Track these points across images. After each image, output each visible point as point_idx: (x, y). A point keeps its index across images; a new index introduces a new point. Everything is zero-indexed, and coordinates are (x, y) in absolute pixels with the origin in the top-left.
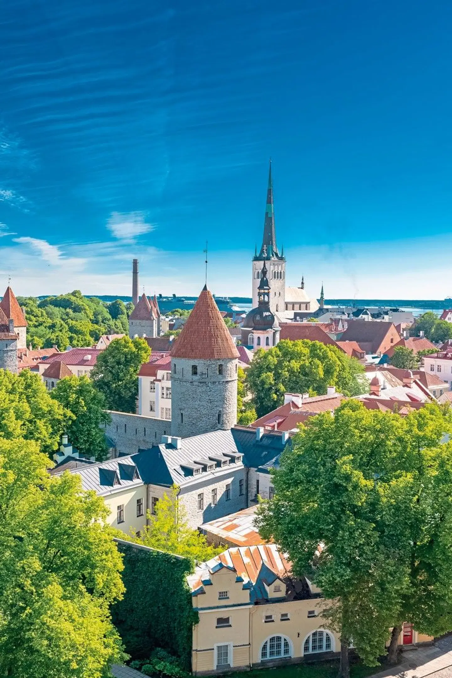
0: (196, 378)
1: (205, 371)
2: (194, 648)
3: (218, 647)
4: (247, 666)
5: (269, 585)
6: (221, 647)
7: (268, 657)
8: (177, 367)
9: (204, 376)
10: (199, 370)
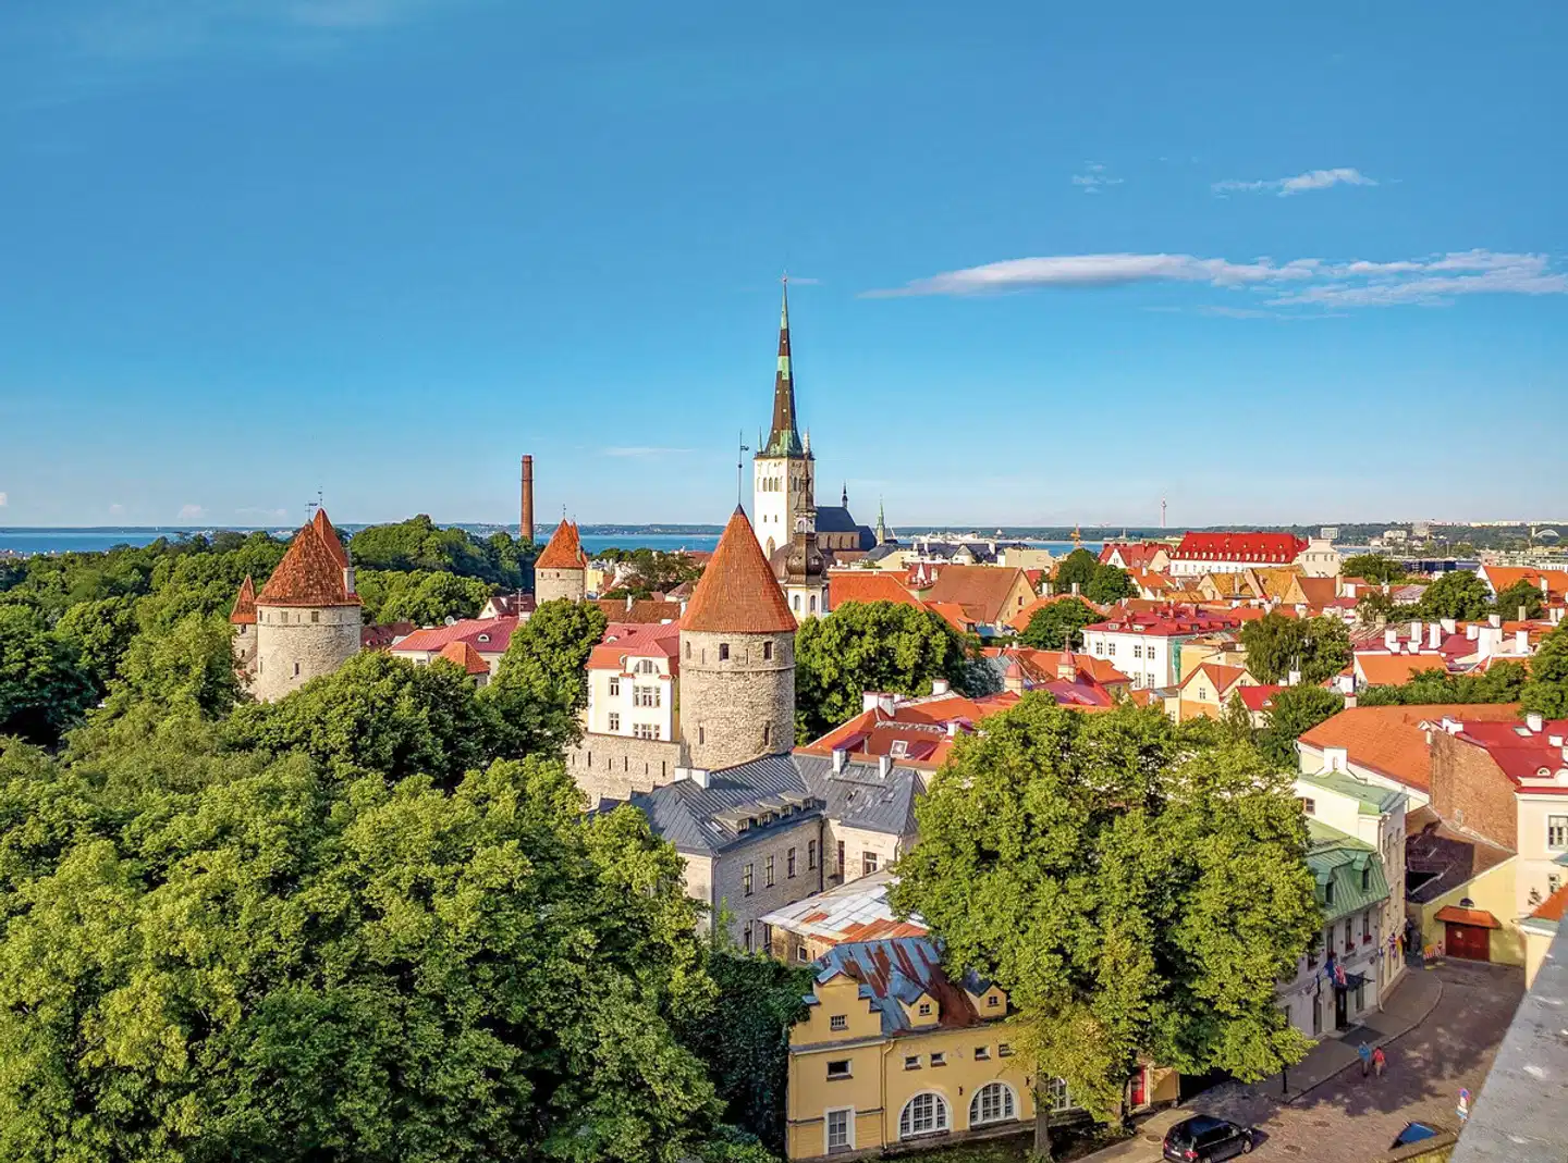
0: (727, 665)
1: (742, 653)
2: (791, 1116)
3: (830, 1114)
4: (877, 1147)
5: (911, 1004)
6: (835, 1113)
7: (912, 1132)
8: (692, 647)
9: (740, 662)
10: (731, 652)
